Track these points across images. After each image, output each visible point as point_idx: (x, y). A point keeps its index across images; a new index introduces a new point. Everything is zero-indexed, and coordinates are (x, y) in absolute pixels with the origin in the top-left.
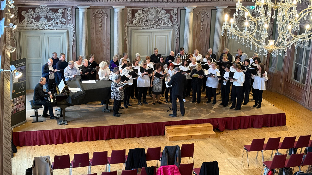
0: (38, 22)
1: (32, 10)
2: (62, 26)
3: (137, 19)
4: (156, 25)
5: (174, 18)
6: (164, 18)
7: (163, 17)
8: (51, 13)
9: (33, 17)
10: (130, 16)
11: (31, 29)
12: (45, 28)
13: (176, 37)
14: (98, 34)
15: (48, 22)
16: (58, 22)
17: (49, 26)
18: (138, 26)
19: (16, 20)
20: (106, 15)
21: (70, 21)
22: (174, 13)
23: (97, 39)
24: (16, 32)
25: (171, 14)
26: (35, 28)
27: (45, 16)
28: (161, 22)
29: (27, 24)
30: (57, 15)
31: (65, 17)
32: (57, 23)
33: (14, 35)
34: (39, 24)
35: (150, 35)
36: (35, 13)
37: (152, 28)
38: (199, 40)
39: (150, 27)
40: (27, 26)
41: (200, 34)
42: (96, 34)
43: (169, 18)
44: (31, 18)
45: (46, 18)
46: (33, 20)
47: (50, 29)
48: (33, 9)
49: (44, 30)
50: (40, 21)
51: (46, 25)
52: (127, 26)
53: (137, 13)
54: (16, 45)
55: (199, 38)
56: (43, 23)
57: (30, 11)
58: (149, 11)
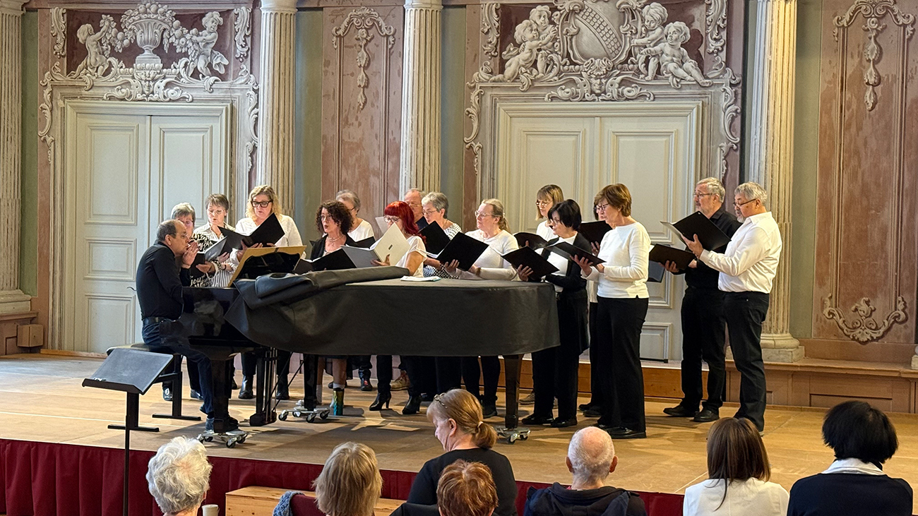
0: (131, 69)
1: (112, 19)
2: (214, 86)
3: (526, 50)
4: (620, 78)
5: (713, 42)
6: (655, 45)
7: (653, 40)
8: (178, 33)
9: (113, 48)
10: (494, 37)
11: (105, 98)
12: (153, 93)
13: (725, 144)
14: (353, 120)
15: (163, 68)
16: (199, 68)
17: (168, 85)
18: (531, 87)
19: (58, 63)
20: (387, 36)
21: (243, 66)
22: (709, 18)
23: (347, 147)
24: (55, 108)
25: (696, 26)
26: (118, 94)
27: (154, 42)
28: (642, 67)
29: (94, 78)
30: (199, 39)
31: (225, 46)
32: (196, 74)
33: (48, 120)
34: (133, 78)
35: (588, 130)
36: (122, 30)
37: (598, 95)
38: (854, 162)
39: (585, 89)
40: (93, 86)
41: (859, 129)
42: (343, 121)
43: (682, 46)
44: (109, 53)
45: (158, 51)
46: (114, 60)
47: (170, 96)
48: (117, 16)
49: (150, 101)
50: (138, 65)
51: (157, 80)
52: (479, 85)
53: (525, 22)
54: (52, 162)
55: (857, 153)
56: (147, 72)
57: (107, 23)
58: (580, 10)
